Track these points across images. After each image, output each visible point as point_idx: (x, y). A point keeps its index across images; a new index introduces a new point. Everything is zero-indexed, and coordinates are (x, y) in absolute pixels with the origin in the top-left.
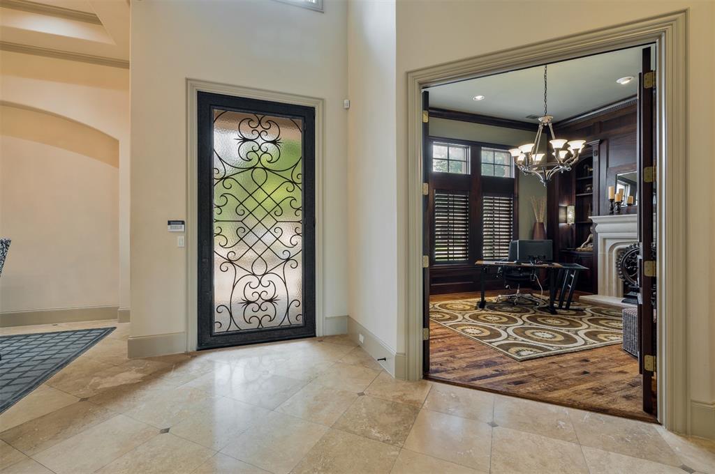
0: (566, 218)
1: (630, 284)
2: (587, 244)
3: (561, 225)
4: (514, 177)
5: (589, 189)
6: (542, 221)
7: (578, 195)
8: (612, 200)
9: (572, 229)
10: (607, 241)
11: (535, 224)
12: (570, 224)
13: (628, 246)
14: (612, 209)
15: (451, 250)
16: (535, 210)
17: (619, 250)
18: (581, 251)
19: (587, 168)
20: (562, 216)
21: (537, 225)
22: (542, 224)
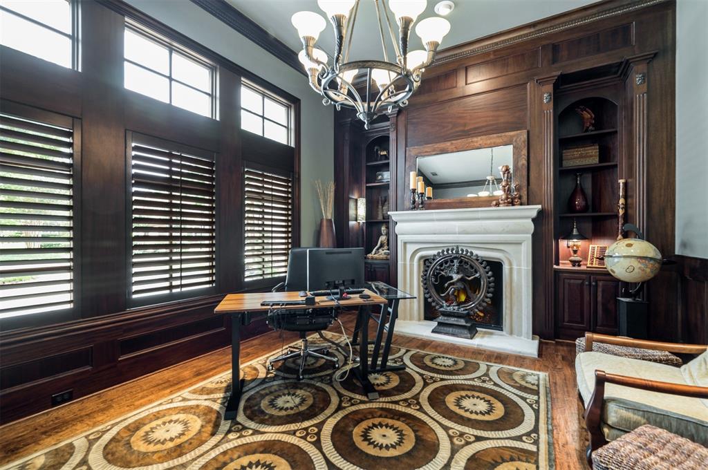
0: (356, 215)
1: (438, 304)
2: (378, 249)
3: (352, 223)
4: (293, 145)
5: (380, 177)
6: (330, 218)
7: (368, 185)
8: (414, 191)
9: (362, 229)
10: (408, 246)
11: (322, 220)
12: (361, 222)
13: (435, 252)
14: (414, 202)
15: (176, 270)
16: (321, 201)
17: (421, 258)
18: (372, 258)
19: (377, 151)
20: (352, 212)
21: (325, 223)
22: (330, 220)
